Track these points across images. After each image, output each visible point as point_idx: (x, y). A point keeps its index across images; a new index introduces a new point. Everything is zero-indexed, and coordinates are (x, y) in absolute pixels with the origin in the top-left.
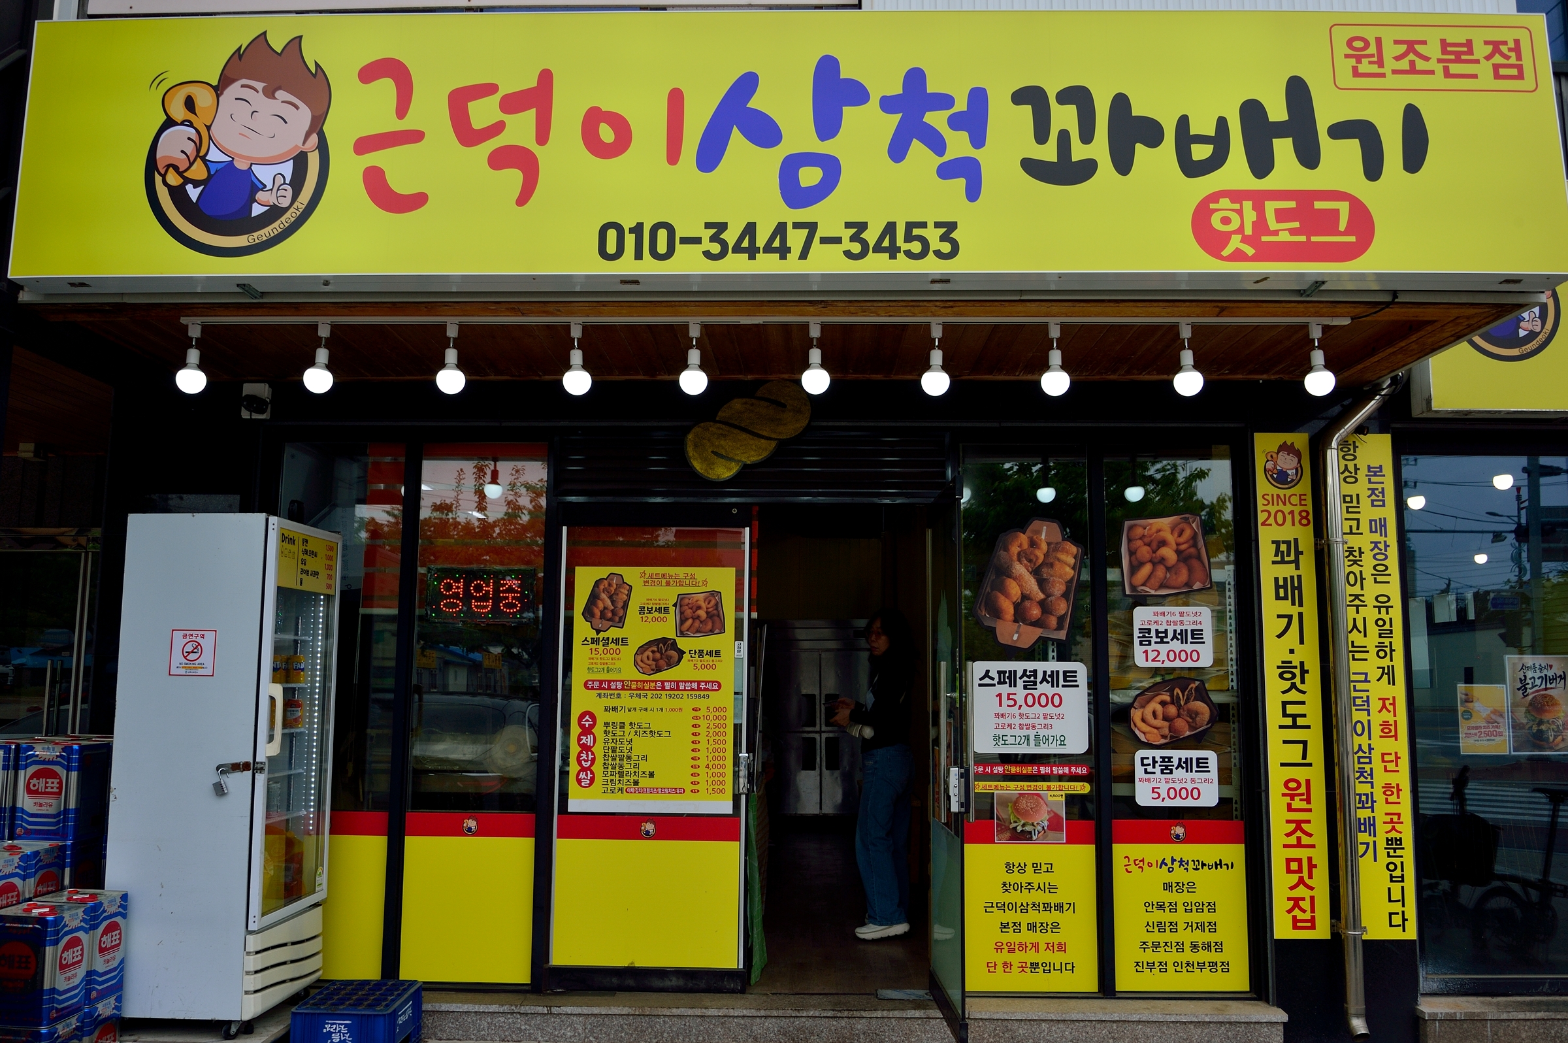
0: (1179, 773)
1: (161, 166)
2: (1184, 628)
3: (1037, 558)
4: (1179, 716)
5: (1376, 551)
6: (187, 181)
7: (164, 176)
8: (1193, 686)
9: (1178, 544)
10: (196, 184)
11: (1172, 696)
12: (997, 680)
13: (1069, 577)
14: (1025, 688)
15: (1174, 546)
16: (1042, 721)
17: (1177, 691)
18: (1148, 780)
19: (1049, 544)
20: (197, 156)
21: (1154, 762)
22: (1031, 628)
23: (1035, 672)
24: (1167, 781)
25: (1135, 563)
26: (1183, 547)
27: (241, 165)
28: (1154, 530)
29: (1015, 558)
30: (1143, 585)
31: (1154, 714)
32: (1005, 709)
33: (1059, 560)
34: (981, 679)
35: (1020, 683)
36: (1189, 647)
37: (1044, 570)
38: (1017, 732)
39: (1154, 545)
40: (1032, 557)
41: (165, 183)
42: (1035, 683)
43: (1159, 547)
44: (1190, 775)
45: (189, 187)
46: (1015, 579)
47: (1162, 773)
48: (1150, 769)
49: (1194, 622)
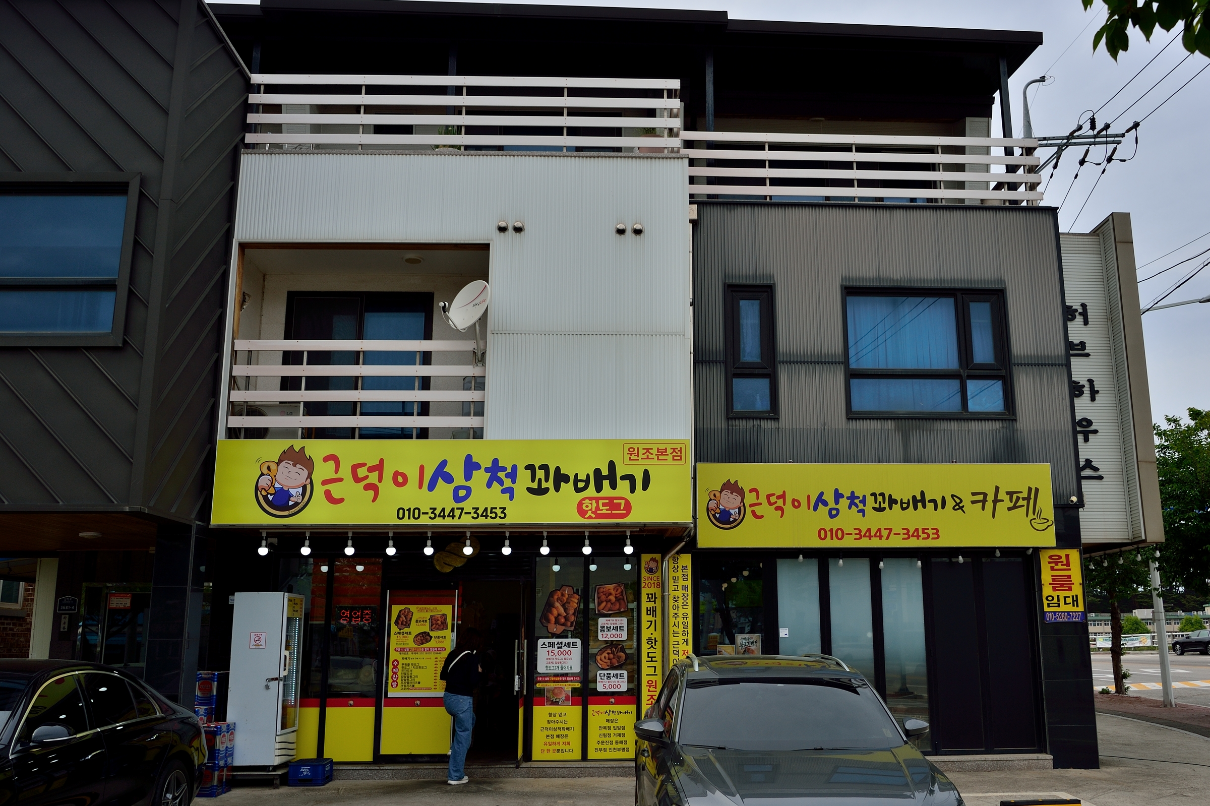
0: (613, 679)
1: (260, 489)
2: (617, 625)
3: (564, 600)
4: (614, 658)
5: (684, 597)
6: (268, 493)
7: (261, 492)
8: (619, 647)
9: (616, 595)
10: (271, 494)
11: (611, 651)
12: (548, 645)
13: (575, 607)
14: (558, 648)
15: (615, 595)
16: (564, 661)
17: (614, 649)
18: (602, 682)
19: (568, 595)
20: (272, 485)
21: (604, 675)
22: (561, 626)
23: (562, 642)
24: (609, 682)
25: (600, 602)
26: (617, 596)
27: (286, 489)
28: (607, 589)
29: (556, 600)
30: (603, 610)
31: (605, 658)
32: (550, 656)
33: (572, 601)
34: (542, 645)
35: (556, 647)
36: (618, 633)
37: (566, 605)
38: (555, 665)
39: (607, 595)
40: (562, 600)
41: (261, 494)
42: (562, 647)
43: (609, 596)
44: (617, 680)
45: (269, 496)
46: (555, 608)
47: (607, 679)
48: (603, 678)
49: (621, 624)
